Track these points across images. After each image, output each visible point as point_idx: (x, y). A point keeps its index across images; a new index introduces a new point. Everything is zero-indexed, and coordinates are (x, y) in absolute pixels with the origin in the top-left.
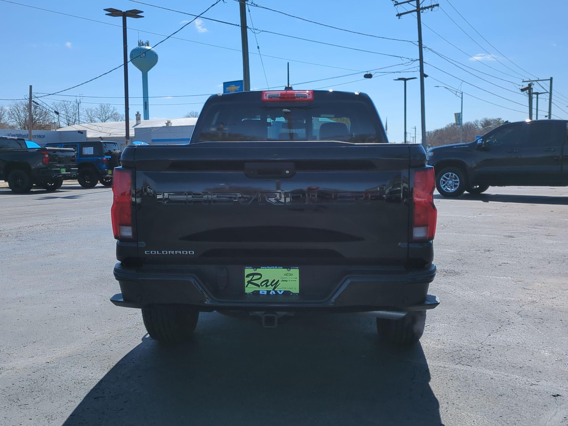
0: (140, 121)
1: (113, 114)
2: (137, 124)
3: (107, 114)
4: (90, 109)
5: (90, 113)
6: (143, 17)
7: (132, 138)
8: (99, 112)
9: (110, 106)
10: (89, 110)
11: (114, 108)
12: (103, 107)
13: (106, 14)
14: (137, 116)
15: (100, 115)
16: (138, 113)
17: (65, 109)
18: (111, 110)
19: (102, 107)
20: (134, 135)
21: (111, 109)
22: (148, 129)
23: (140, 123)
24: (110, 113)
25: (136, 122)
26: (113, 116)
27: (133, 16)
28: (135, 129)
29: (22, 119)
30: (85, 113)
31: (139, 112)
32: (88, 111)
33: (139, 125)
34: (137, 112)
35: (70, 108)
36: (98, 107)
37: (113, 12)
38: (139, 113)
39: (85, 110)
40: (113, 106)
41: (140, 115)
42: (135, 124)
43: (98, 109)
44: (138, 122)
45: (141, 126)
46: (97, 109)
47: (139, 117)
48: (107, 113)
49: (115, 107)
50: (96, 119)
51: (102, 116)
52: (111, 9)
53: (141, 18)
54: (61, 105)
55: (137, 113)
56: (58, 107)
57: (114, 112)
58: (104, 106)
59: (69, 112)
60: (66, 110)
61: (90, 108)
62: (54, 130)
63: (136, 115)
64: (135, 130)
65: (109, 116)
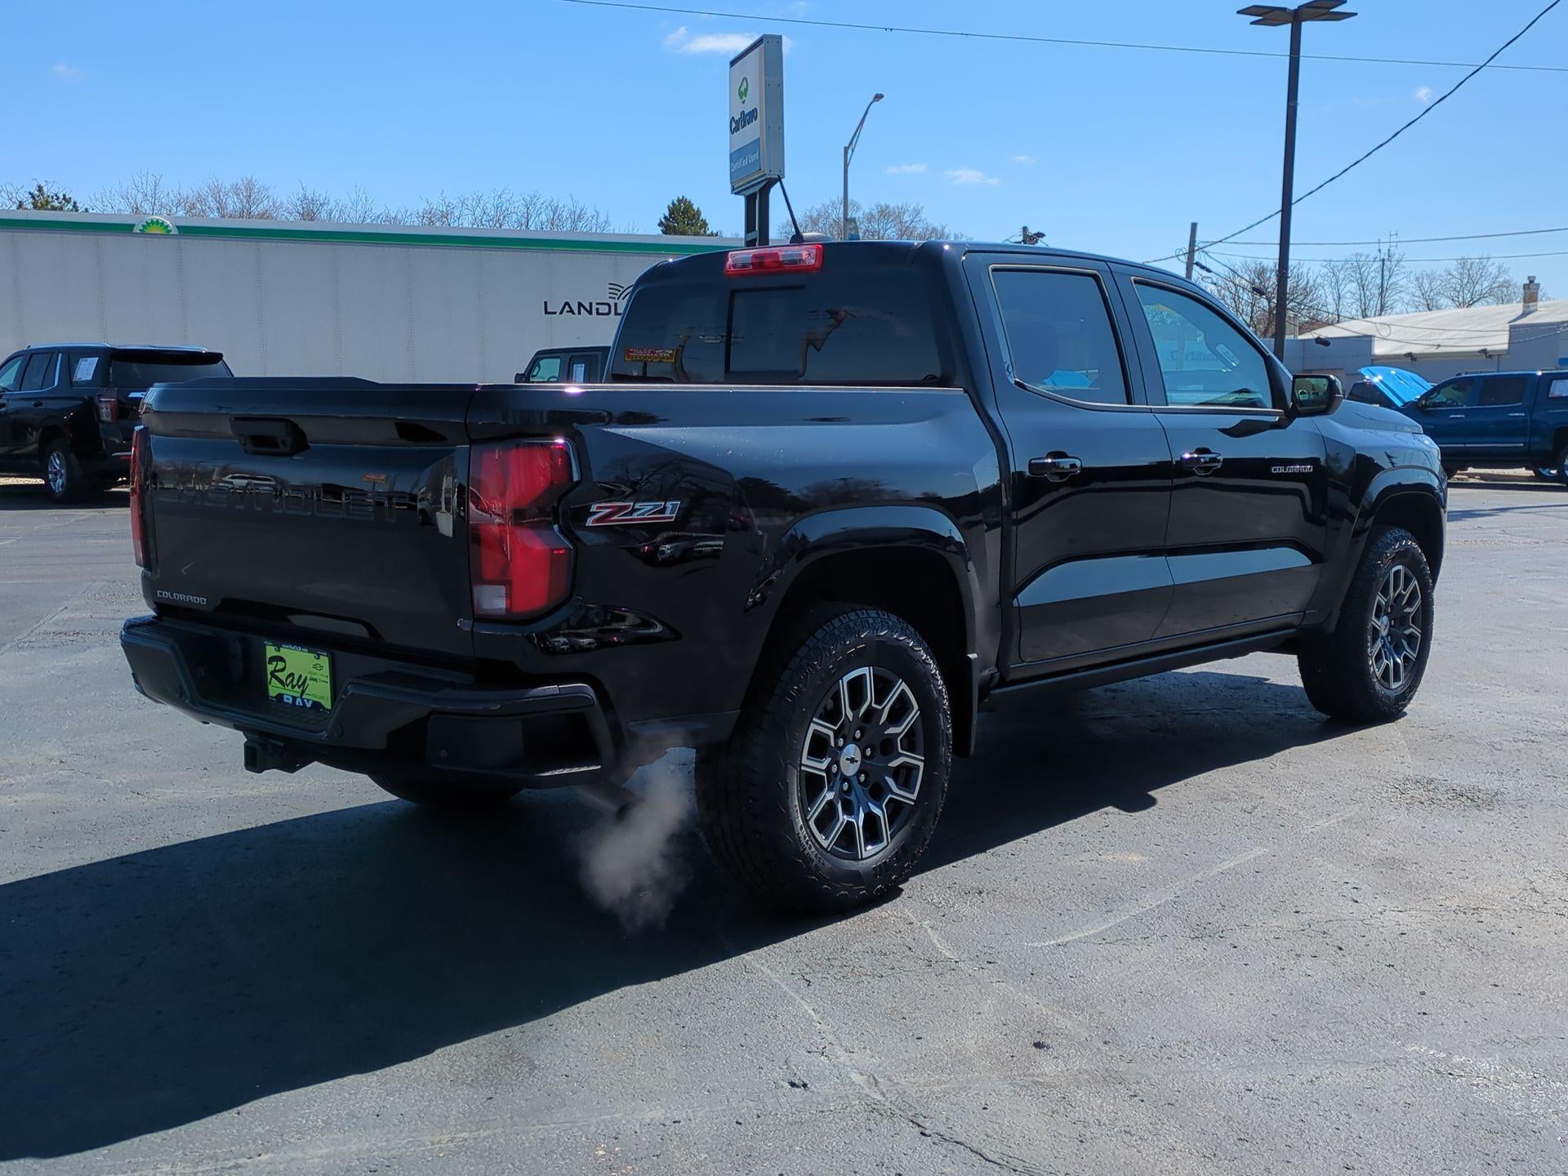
0: (1536, 305)
1: (1497, 284)
2: (1524, 315)
3: (1478, 287)
4: (1427, 275)
5: (1426, 286)
6: (1356, 14)
7: (1499, 355)
8: (1454, 280)
9: (1489, 263)
10: (1425, 277)
11: (1500, 268)
12: (1468, 267)
13: (1252, 23)
14: (1527, 291)
15: (1455, 289)
16: (1531, 282)
17: (1358, 275)
18: (1491, 273)
19: (1464, 266)
20: (1505, 347)
21: (1493, 270)
22: (1542, 328)
23: (1536, 310)
24: (1486, 284)
25: (1524, 307)
26: (1496, 289)
27: (1321, 18)
28: (1511, 327)
29: (1243, 310)
30: (1412, 287)
31: (1535, 277)
32: (1423, 278)
33: (1529, 317)
34: (1529, 277)
35: (1373, 274)
36: (1453, 266)
37: (1267, 16)
38: (1536, 282)
39: (1412, 278)
40: (1497, 262)
41: (1538, 285)
42: (1520, 312)
43: (1454, 273)
44: (1528, 307)
45: (1538, 317)
46: (1450, 274)
47: (1533, 291)
48: (1477, 283)
49: (1505, 265)
50: (1443, 301)
51: (1461, 293)
52: (1255, 6)
53: (1352, 18)
54: (1350, 266)
55: (1527, 282)
56: (1339, 271)
57: (1501, 279)
58: (1472, 264)
59: (1368, 285)
60: (1362, 281)
61: (1428, 272)
62: (1292, 337)
63: (1524, 285)
64: (1510, 332)
65: (1484, 292)
